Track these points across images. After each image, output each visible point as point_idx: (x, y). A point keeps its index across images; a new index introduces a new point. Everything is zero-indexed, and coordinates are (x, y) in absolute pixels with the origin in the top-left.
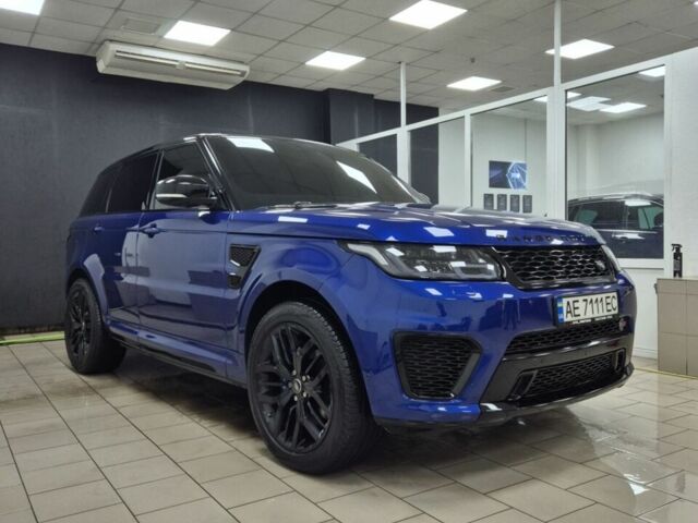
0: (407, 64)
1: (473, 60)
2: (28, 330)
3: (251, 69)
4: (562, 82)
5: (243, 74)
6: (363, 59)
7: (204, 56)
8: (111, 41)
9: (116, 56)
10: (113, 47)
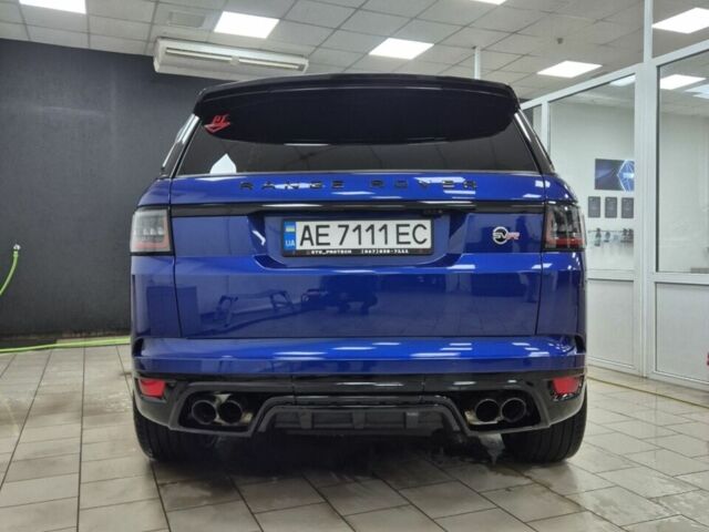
0: (483, 50)
1: (560, 41)
2: (84, 334)
3: (310, 63)
4: (654, 56)
5: (301, 68)
6: (431, 45)
7: (260, 50)
8: (163, 38)
9: (167, 53)
10: (164, 44)
